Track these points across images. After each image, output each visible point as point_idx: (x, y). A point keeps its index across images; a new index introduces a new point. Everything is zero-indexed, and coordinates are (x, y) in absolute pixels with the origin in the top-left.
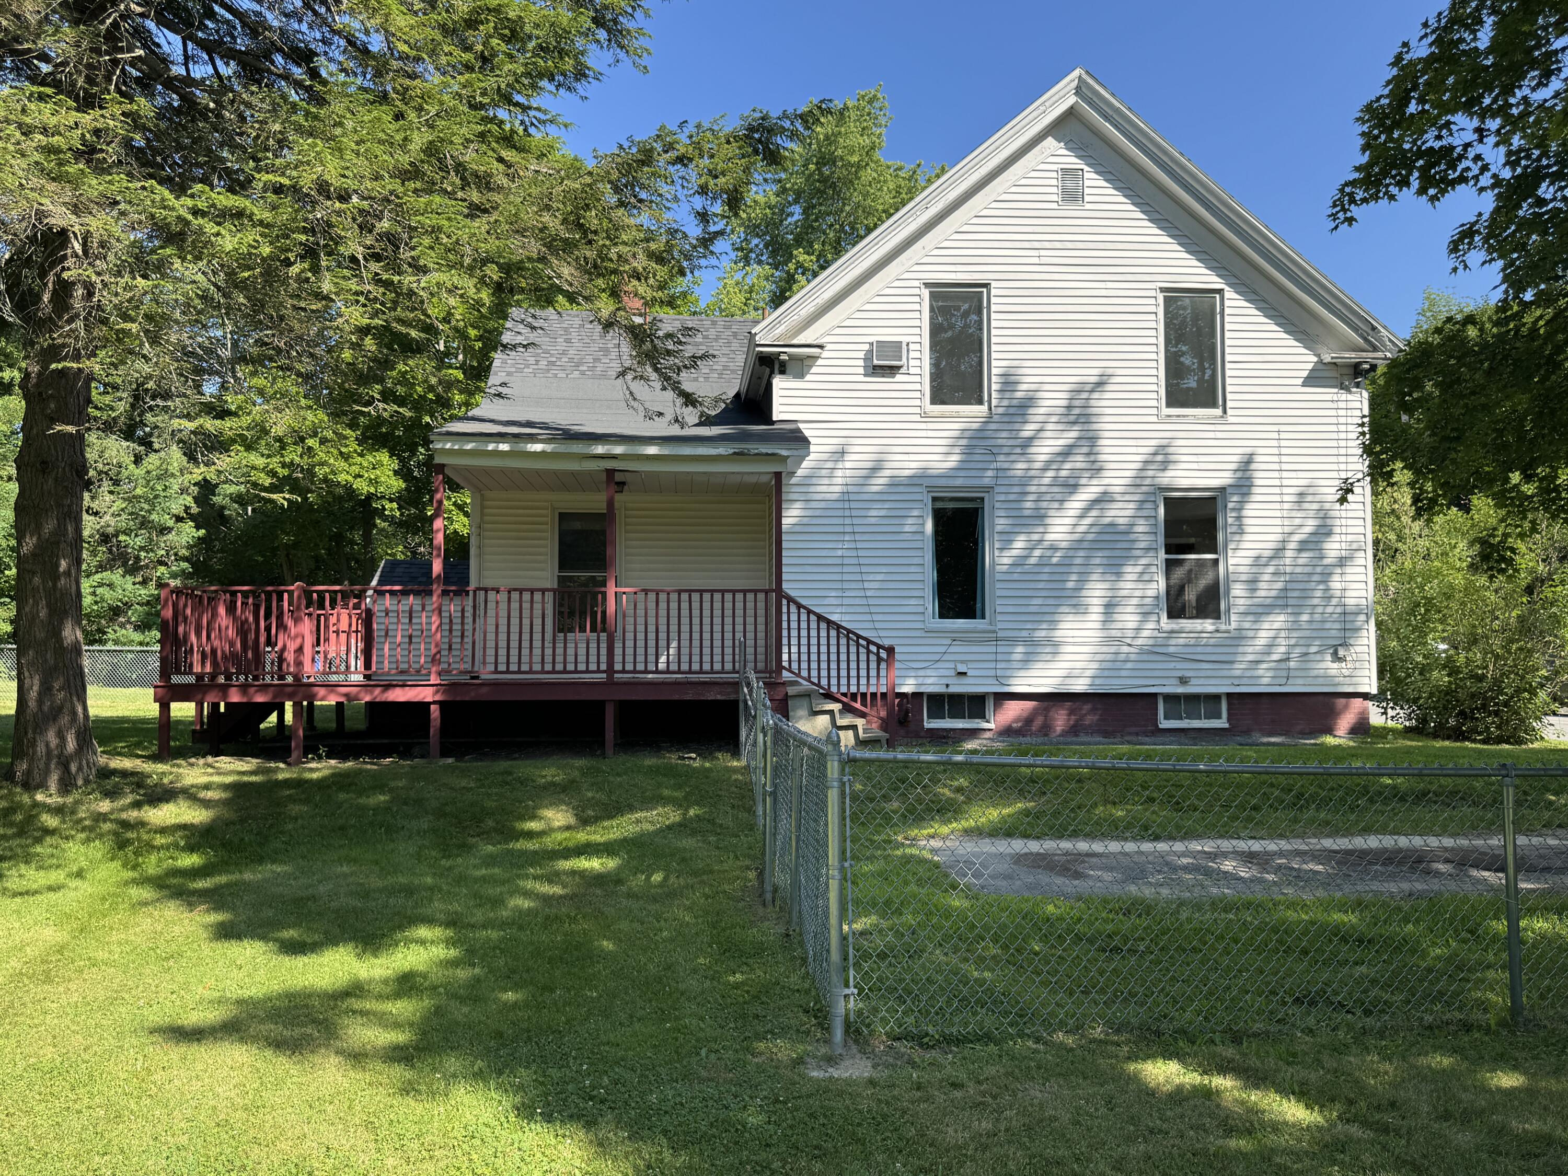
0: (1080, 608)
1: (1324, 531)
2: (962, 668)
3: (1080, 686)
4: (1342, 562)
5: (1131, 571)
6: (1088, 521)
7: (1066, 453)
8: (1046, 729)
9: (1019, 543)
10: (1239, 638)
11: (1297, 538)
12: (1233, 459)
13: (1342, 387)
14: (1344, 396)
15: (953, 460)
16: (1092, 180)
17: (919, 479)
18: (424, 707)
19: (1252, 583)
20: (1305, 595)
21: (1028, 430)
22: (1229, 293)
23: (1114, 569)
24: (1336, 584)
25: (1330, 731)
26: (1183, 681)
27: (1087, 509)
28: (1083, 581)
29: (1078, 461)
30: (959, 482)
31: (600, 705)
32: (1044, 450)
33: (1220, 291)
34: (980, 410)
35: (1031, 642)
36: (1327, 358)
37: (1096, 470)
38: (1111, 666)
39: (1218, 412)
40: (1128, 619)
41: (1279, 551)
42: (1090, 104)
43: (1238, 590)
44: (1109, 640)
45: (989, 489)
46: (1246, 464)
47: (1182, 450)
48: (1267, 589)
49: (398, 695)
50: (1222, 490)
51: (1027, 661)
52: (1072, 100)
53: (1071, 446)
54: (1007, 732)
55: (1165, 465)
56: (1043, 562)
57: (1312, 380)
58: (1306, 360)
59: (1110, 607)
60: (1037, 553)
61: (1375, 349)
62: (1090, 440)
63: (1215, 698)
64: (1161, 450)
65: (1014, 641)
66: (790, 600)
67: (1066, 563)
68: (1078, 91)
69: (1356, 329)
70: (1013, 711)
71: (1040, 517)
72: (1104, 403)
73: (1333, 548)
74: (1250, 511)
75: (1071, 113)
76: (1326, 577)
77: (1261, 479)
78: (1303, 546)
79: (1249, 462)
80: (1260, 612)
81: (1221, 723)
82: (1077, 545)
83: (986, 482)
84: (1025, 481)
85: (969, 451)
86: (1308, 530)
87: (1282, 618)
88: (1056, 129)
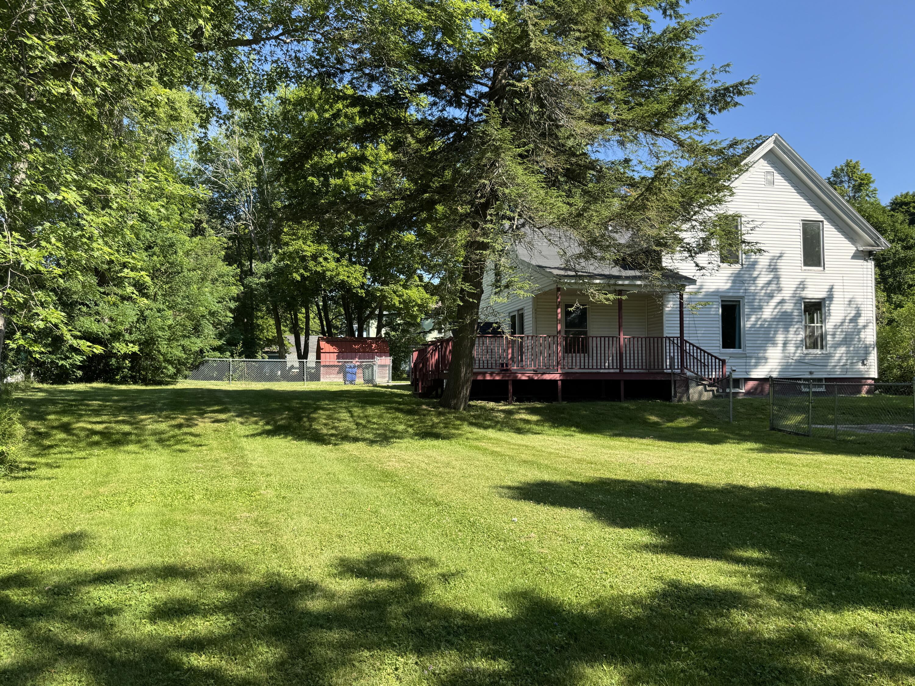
0: (775, 344)
1: (858, 315)
2: (734, 368)
3: (775, 375)
4: (865, 327)
5: (792, 330)
6: (777, 310)
7: (769, 283)
8: (762, 391)
9: (753, 318)
10: (828, 356)
11: (848, 318)
12: (826, 287)
13: (865, 260)
14: (865, 263)
15: (728, 285)
16: (778, 177)
17: (716, 293)
18: (556, 381)
19: (834, 335)
20: (852, 339)
21: (755, 274)
22: (826, 222)
23: (786, 330)
24: (862, 335)
25: (860, 392)
26: (811, 373)
27: (777, 306)
28: (776, 332)
29: (773, 286)
30: (730, 294)
31: (619, 381)
32: (762, 281)
33: (822, 221)
34: (738, 266)
35: (758, 358)
36: (861, 249)
37: (779, 290)
38: (786, 367)
39: (822, 268)
40: (791, 349)
41: (842, 323)
42: (779, 147)
43: (829, 338)
44: (785, 357)
45: (743, 297)
46: (831, 290)
47: (809, 283)
48: (839, 337)
49: (547, 377)
50: (824, 299)
51: (756, 365)
52: (772, 145)
53: (771, 281)
54: (748, 393)
55: (803, 289)
56: (762, 326)
57: (855, 257)
58: (851, 249)
59: (785, 344)
60: (759, 323)
61: (878, 246)
62: (777, 278)
63: (820, 380)
64: (802, 283)
65: (751, 357)
66: (686, 342)
67: (769, 327)
68: (775, 142)
69: (872, 238)
70: (750, 384)
71: (760, 308)
72: (781, 264)
73: (861, 321)
74: (833, 307)
75: (771, 151)
76: (859, 333)
77: (836, 295)
78: (851, 321)
79: (832, 288)
80: (837, 346)
81: (823, 389)
82: (774, 319)
83: (741, 294)
84: (755, 294)
85: (734, 282)
86: (852, 315)
87: (844, 349)
88: (765, 157)
